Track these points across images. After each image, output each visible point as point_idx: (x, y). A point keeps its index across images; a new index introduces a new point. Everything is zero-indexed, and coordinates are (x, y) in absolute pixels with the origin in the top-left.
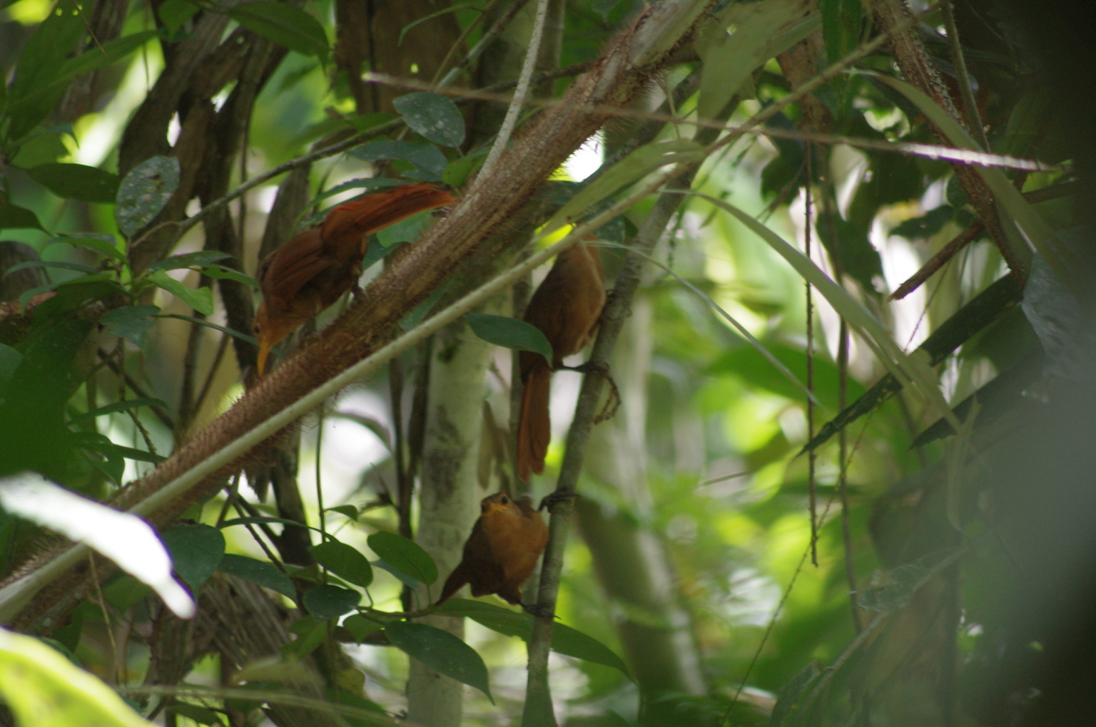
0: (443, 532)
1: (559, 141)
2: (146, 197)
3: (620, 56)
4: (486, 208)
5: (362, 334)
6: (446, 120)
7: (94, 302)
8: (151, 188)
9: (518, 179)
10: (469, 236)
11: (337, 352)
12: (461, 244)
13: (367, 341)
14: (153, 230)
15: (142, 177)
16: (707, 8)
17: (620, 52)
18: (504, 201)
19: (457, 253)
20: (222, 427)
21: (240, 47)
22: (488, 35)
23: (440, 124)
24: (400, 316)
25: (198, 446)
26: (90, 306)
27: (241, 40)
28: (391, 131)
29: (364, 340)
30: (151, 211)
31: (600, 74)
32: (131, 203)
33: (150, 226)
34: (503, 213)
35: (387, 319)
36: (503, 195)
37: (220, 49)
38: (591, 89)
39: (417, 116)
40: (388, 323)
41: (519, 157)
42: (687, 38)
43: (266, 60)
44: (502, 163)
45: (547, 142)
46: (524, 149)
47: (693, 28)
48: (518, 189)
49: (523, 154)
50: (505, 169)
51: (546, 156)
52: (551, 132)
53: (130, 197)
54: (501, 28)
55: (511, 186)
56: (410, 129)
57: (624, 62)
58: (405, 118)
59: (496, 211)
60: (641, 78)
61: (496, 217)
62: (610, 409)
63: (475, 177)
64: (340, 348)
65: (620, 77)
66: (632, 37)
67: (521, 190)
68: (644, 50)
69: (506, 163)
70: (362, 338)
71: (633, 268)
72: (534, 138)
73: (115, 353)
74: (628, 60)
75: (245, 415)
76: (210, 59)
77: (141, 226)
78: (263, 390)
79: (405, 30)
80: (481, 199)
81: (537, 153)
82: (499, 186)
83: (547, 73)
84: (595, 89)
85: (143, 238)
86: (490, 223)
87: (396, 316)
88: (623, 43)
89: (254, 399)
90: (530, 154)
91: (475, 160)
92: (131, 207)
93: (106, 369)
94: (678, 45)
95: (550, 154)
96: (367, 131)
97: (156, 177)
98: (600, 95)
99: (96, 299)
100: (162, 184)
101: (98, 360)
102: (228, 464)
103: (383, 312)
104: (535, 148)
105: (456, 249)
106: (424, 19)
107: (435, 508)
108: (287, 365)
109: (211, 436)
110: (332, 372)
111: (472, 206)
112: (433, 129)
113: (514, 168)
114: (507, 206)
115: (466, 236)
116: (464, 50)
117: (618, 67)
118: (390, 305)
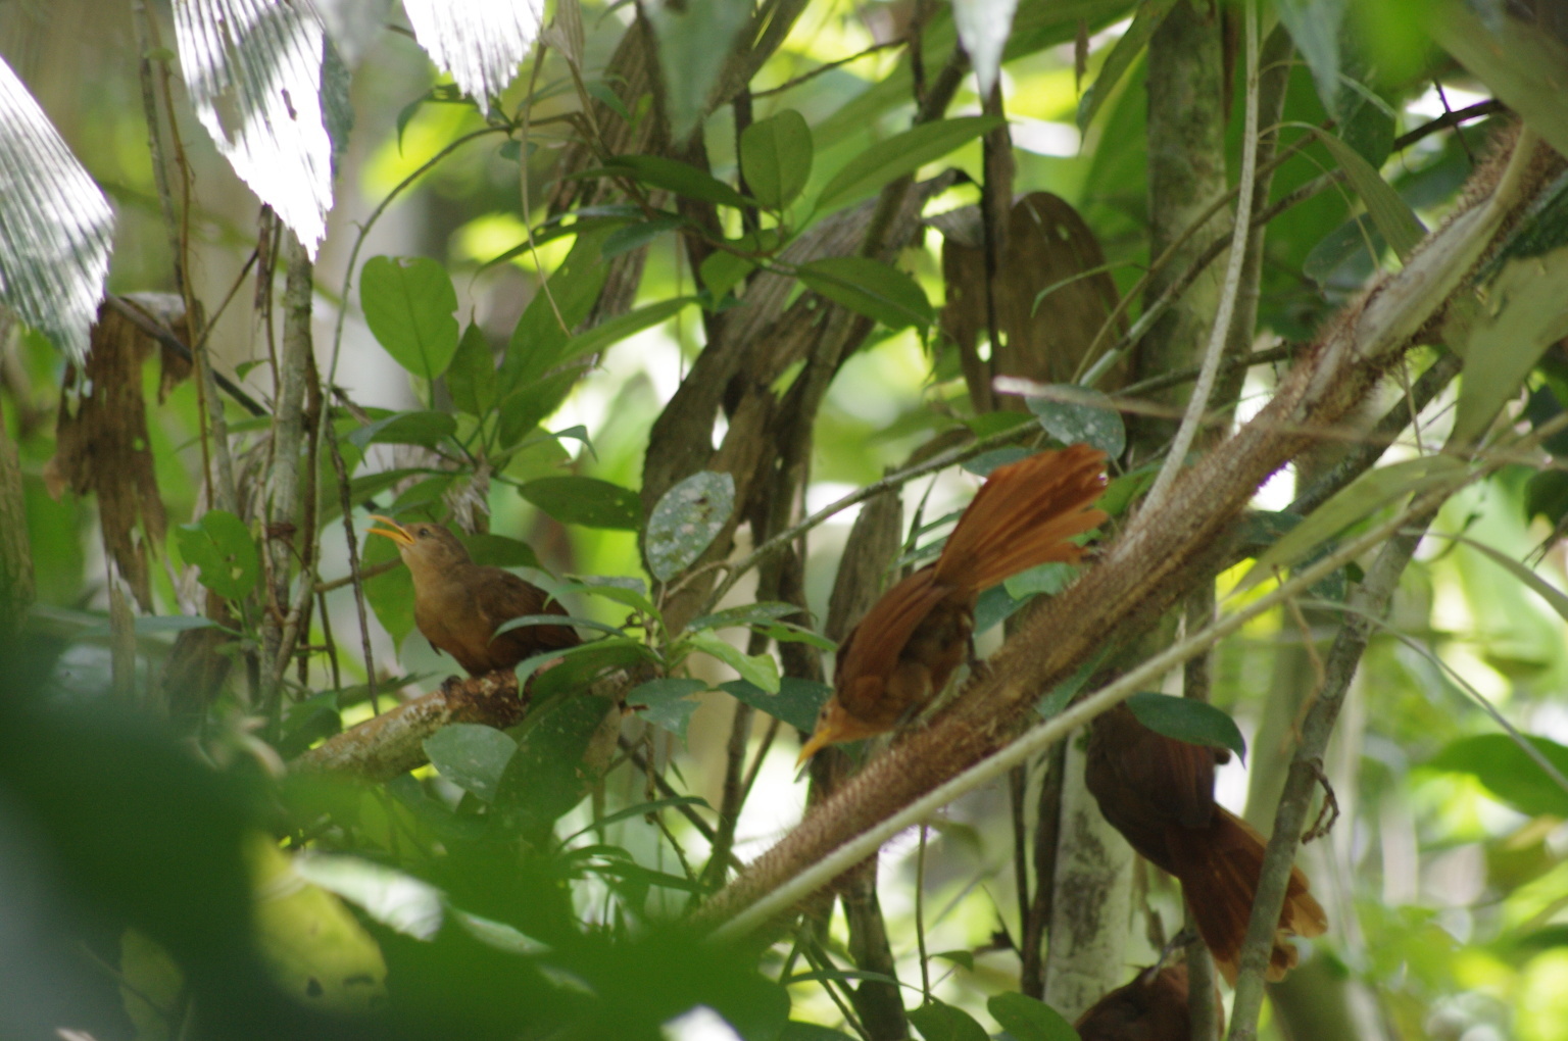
0: (1081, 989)
1: (1258, 460)
2: (688, 528)
3: (1344, 343)
4: (1155, 550)
5: (983, 723)
6: (1098, 423)
7: (614, 671)
8: (695, 515)
9: (1201, 511)
10: (1132, 589)
11: (949, 748)
12: (1121, 600)
13: (990, 733)
14: (696, 573)
15: (682, 500)
16: (1465, 277)
17: (1344, 338)
18: (1180, 541)
19: (1114, 614)
20: (791, 849)
21: (811, 313)
22: (1157, 306)
23: (1091, 429)
24: (1034, 699)
25: (757, 876)
26: (610, 677)
27: (812, 305)
28: (1023, 438)
29: (985, 733)
30: (695, 548)
31: (1315, 368)
32: (668, 536)
33: (692, 568)
34: (1178, 558)
35: (1017, 703)
36: (1179, 534)
37: (784, 316)
38: (1302, 388)
39: (1059, 418)
40: (1021, 709)
41: (1201, 481)
42: (1437, 320)
43: (846, 334)
44: (1178, 490)
45: (1241, 461)
46: (1209, 470)
47: (1445, 305)
48: (1200, 526)
49: (1207, 477)
50: (1182, 497)
51: (1239, 479)
52: (1246, 447)
53: (666, 528)
54: (1176, 296)
55: (1191, 520)
56: (1047, 434)
57: (1349, 352)
58: (1042, 420)
59: (1169, 554)
60: (1373, 370)
61: (1169, 564)
62: (1324, 823)
63: (1139, 507)
64: (953, 742)
65: (1344, 371)
66: (1360, 317)
67: (1204, 528)
68: (1377, 335)
69: (1183, 489)
70: (982, 729)
71: (1356, 627)
72: (1223, 455)
73: (642, 741)
74: (1354, 348)
75: (823, 833)
76: (770, 330)
77: (679, 568)
78: (846, 800)
79: (1040, 296)
80: (1149, 538)
81: (1227, 476)
82: (1174, 520)
83: (1238, 358)
84: (1308, 388)
85: (682, 585)
86: (1160, 572)
87: (1030, 699)
88: (1348, 325)
89: (834, 811)
90: (1217, 477)
91: (1139, 480)
92: (666, 542)
93: (628, 763)
94: (1424, 328)
95: (1245, 478)
96: (990, 438)
97: (703, 501)
98: (1314, 396)
99: (618, 667)
100: (710, 510)
101: (618, 752)
102: (800, 902)
103: (1011, 693)
104: (1225, 469)
105: (1113, 607)
106: (1068, 281)
107: (1071, 955)
108: (880, 765)
109: (775, 864)
110: (942, 776)
111: (1136, 548)
112: (1081, 435)
113: (1194, 496)
114: (1184, 549)
115: (1127, 589)
116: (1123, 324)
117: (1342, 359)
118: (1022, 683)
